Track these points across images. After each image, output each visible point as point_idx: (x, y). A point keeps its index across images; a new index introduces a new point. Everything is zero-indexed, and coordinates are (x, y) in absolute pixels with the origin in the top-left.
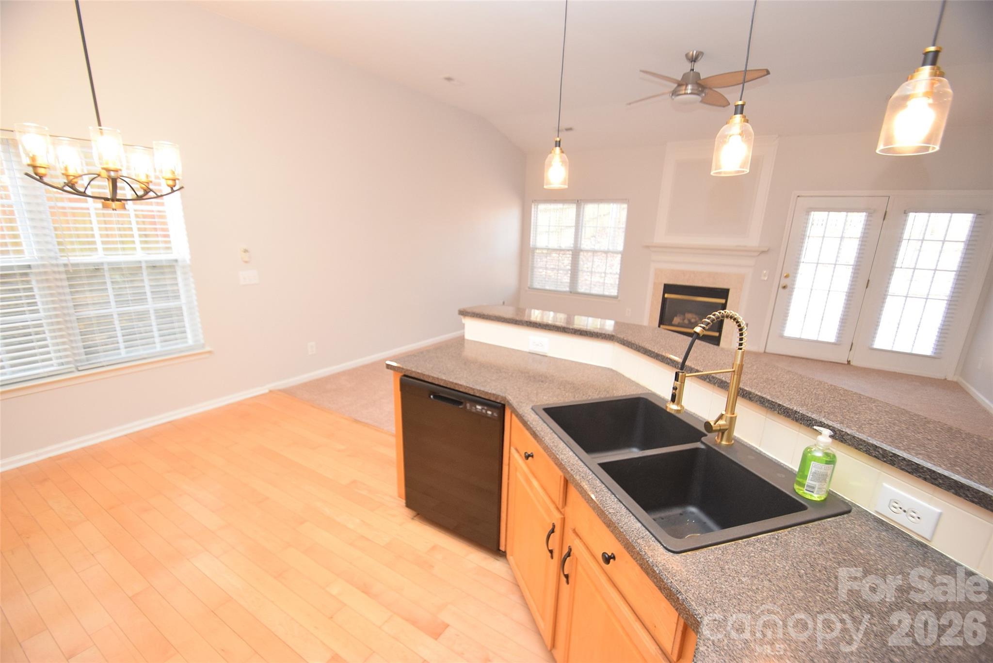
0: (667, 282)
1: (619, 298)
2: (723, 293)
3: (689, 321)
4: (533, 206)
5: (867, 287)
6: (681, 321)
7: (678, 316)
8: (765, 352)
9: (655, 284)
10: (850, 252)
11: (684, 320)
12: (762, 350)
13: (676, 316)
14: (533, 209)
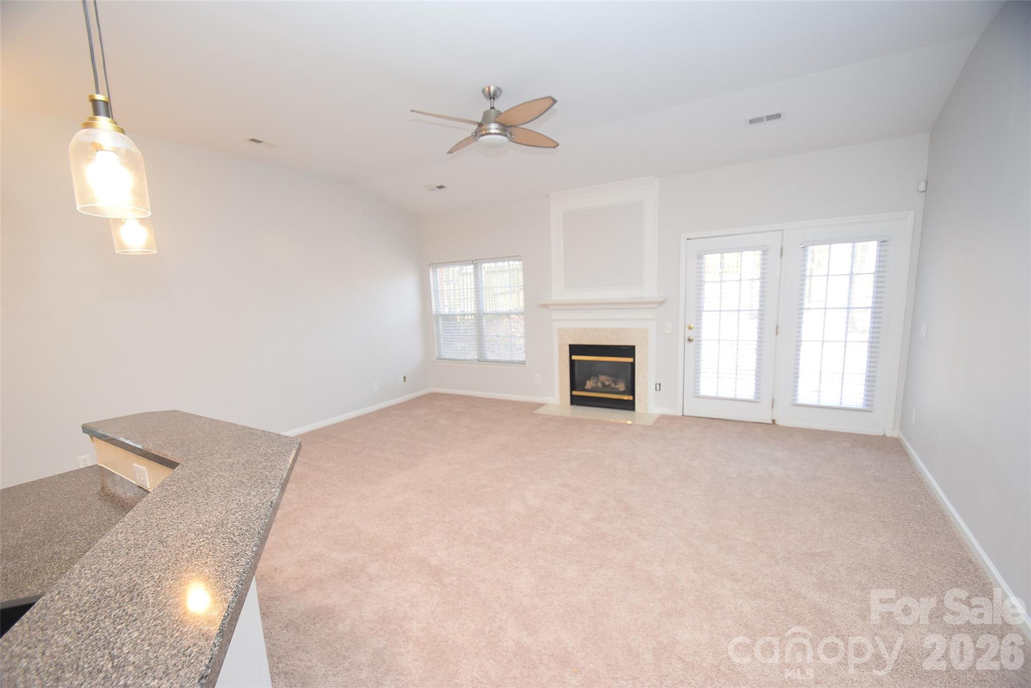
0: (571, 343)
1: (526, 364)
2: (629, 351)
3: (603, 384)
4: (431, 270)
5: (777, 334)
6: (594, 385)
7: (591, 380)
8: (683, 415)
9: (560, 345)
10: (751, 296)
11: (597, 382)
12: (680, 414)
13: (589, 379)
14: (431, 274)
